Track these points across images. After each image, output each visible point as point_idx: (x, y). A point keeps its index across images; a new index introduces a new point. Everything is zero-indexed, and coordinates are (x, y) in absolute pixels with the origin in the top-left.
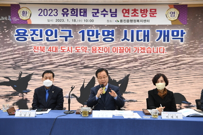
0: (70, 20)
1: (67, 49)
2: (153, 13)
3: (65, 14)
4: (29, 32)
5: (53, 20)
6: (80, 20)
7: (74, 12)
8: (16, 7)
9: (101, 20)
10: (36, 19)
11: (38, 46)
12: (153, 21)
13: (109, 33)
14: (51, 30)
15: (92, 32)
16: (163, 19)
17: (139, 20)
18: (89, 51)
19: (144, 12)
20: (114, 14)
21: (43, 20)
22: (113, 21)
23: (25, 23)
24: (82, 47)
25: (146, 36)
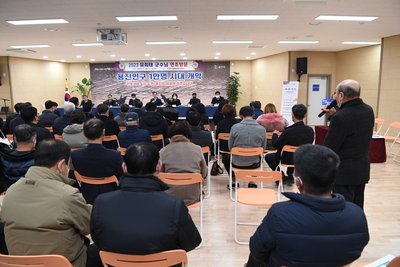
0: (144, 69)
1: (144, 83)
2: (186, 64)
3: (142, 66)
4: (124, 75)
5: (135, 69)
6: (149, 69)
7: (147, 65)
8: (118, 63)
9: (160, 68)
10: (128, 69)
11: (129, 82)
12: (186, 69)
13: (164, 75)
14: (135, 74)
15: (155, 75)
16: (191, 67)
17: (179, 68)
18: (154, 84)
19: (181, 64)
20: (166, 65)
21: (131, 69)
22: (166, 69)
23: (122, 71)
24: (151, 82)
25: (183, 76)
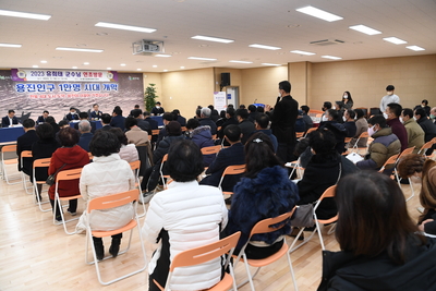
0: (52, 78)
1: (52, 96)
2: (100, 75)
3: (49, 74)
4: (26, 86)
5: (41, 79)
6: (59, 78)
7: (55, 74)
8: (16, 70)
9: (71, 78)
10: (29, 78)
11: (33, 95)
12: (101, 79)
13: (77, 86)
14: (41, 85)
15: (67, 86)
16: (106, 78)
17: (94, 79)
18: (66, 97)
19: (95, 74)
20: (79, 75)
21: (35, 78)
22: (79, 79)
23: (22, 81)
24: (61, 94)
25: (98, 88)
